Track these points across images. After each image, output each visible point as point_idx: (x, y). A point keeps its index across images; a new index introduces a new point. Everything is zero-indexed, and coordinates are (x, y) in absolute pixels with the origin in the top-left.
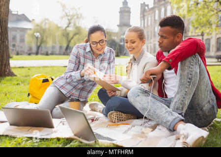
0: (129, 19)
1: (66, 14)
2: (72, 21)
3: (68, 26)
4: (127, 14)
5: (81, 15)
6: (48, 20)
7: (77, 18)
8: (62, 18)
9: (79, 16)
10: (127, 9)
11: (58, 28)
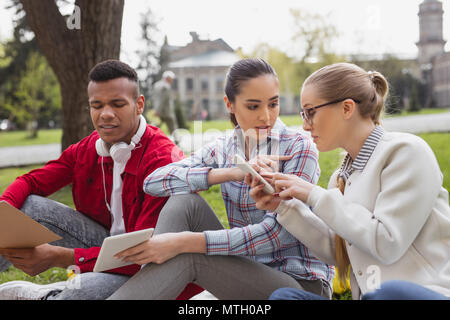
0: (441, 27)
1: (303, 29)
2: (317, 43)
3: (308, 55)
4: (434, 17)
5: (334, 28)
6: (267, 45)
7: (327, 35)
8: (294, 39)
9: (330, 31)
10: (434, 7)
11: (287, 60)
